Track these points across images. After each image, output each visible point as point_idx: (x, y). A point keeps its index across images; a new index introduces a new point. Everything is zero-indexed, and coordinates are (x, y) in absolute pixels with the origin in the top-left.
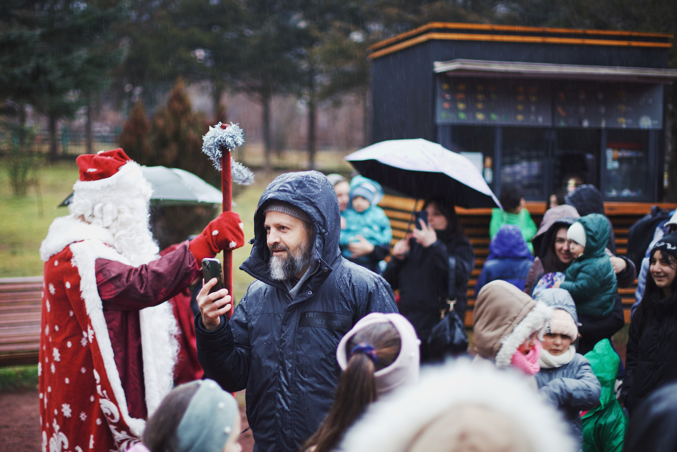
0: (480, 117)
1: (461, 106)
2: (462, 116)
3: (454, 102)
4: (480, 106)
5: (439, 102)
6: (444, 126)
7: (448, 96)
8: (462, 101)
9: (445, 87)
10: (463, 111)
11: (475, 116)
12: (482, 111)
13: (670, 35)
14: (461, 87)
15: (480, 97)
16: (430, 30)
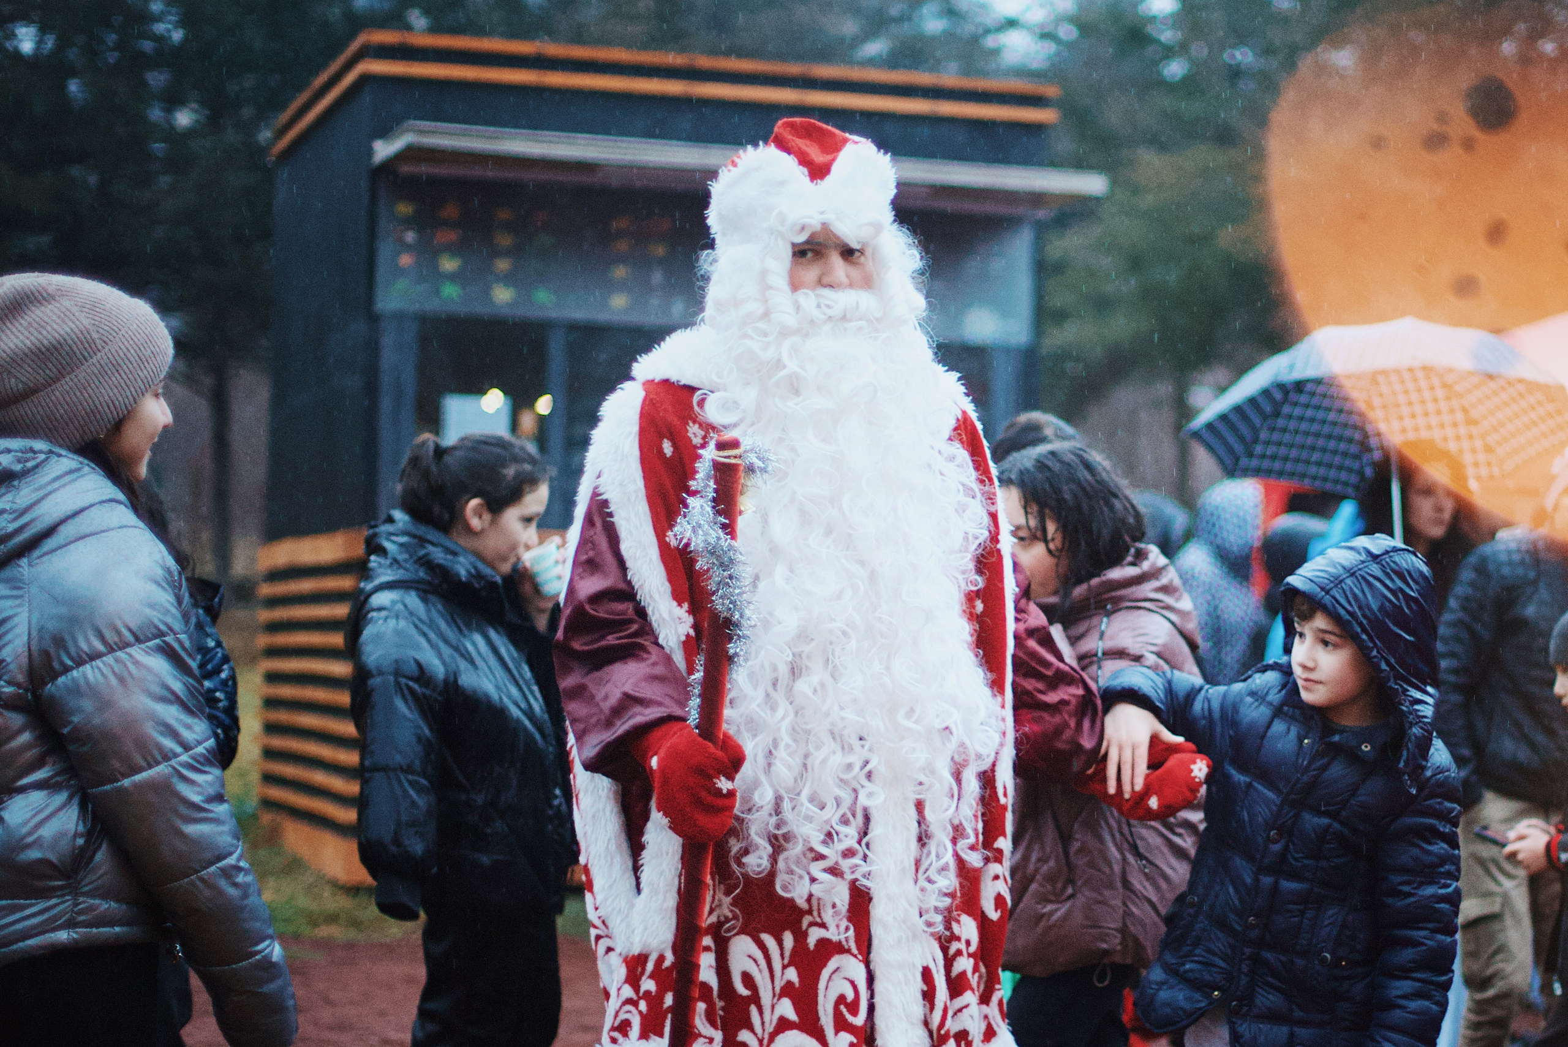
0: (503, 295)
1: (449, 264)
2: (450, 290)
3: (428, 252)
4: (503, 265)
5: (385, 250)
6: (399, 317)
7: (410, 237)
8: (453, 250)
9: (404, 209)
10: (453, 277)
11: (486, 292)
12: (508, 279)
13: (1051, 91)
14: (451, 211)
15: (505, 240)
16: (365, 52)
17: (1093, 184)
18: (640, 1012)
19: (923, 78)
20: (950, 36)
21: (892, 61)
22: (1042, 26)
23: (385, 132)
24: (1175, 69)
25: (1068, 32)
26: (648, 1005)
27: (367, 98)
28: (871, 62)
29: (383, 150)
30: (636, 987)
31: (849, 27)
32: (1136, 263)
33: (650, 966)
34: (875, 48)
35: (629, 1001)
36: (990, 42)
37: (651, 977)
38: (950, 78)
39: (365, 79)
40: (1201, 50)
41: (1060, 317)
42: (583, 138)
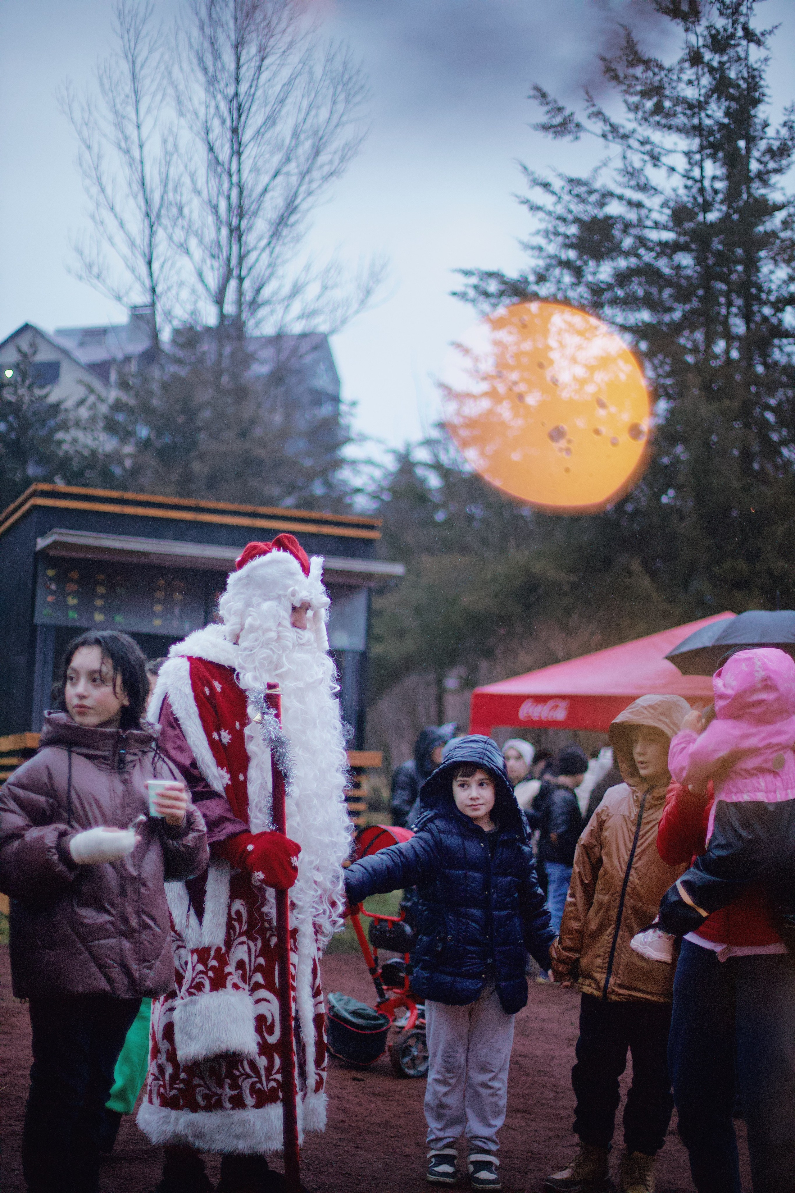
0: (100, 617)
1: (72, 601)
2: (73, 614)
3: (62, 593)
4: (99, 603)
5: (40, 593)
6: (46, 627)
7: (53, 587)
8: (74, 594)
9: (50, 573)
10: (74, 607)
11: (91, 617)
12: (101, 610)
13: (379, 522)
14: (75, 575)
15: (101, 590)
16: (34, 494)
17: (398, 569)
18: (210, 978)
19: (315, 515)
20: (326, 496)
21: (298, 507)
22: (374, 492)
23: (43, 534)
24: (440, 516)
25: (386, 497)
26: (214, 973)
27: (34, 516)
28: (289, 508)
29: (41, 543)
30: (205, 965)
31: (276, 491)
32: (418, 611)
33: (212, 953)
34: (289, 501)
35: (201, 972)
36: (347, 501)
37: (214, 958)
38: (327, 514)
39: (34, 507)
40: (453, 507)
41: (379, 639)
42: (141, 539)
